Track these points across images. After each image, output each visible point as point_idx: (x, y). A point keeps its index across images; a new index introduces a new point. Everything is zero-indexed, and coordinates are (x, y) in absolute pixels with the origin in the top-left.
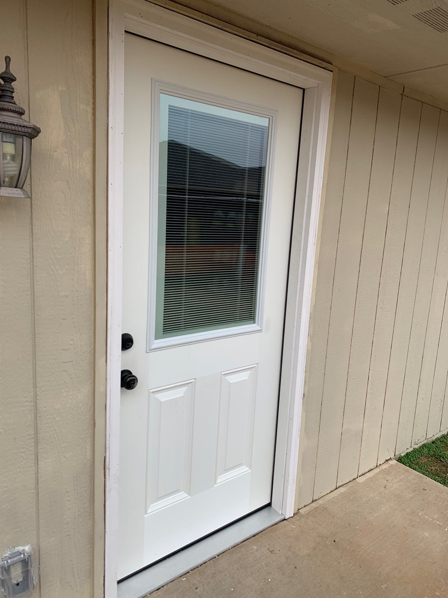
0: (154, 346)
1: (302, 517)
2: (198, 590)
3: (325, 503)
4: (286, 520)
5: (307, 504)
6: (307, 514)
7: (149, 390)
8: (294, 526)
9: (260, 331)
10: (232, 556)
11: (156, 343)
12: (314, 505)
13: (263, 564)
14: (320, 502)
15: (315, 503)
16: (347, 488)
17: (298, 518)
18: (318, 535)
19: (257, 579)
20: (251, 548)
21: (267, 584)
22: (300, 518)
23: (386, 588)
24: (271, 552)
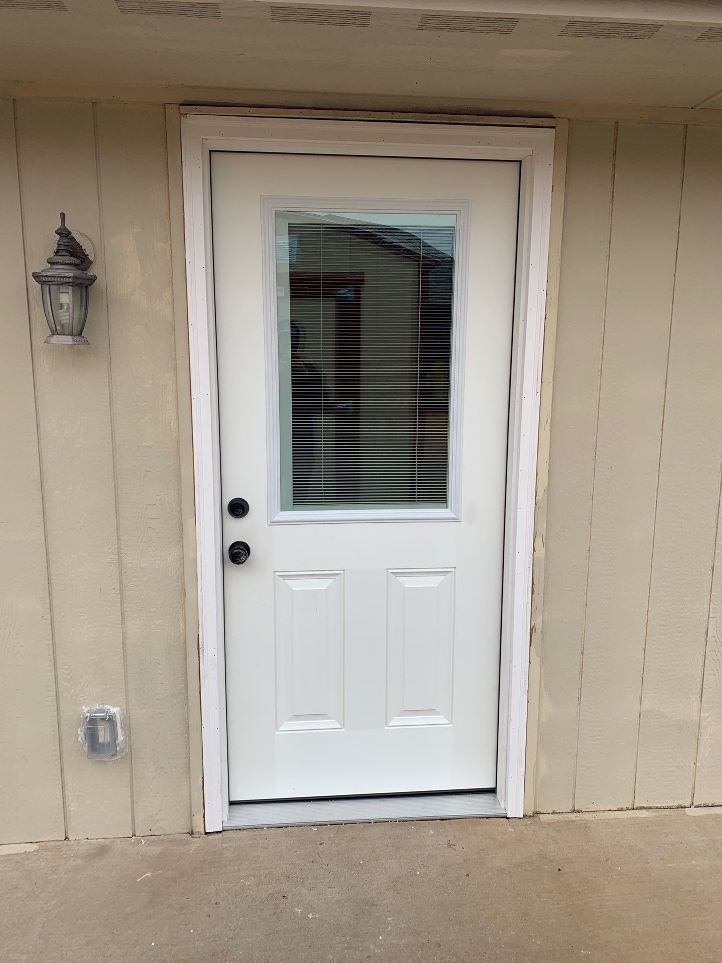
0: (277, 518)
1: (536, 824)
2: (322, 846)
3: (592, 820)
4: (508, 818)
5: (561, 811)
6: (549, 824)
7: (275, 572)
8: (513, 830)
9: (456, 520)
10: (393, 829)
11: (281, 515)
12: (572, 816)
13: (427, 853)
14: (587, 816)
15: (575, 814)
16: (654, 814)
17: (529, 822)
18: (541, 853)
19: (403, 866)
20: (425, 831)
21: (411, 875)
22: (531, 824)
23: (587, 956)
24: (450, 845)
